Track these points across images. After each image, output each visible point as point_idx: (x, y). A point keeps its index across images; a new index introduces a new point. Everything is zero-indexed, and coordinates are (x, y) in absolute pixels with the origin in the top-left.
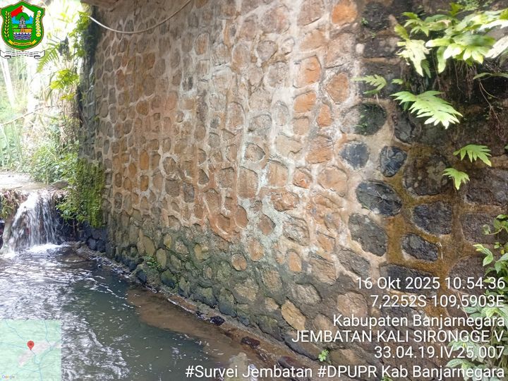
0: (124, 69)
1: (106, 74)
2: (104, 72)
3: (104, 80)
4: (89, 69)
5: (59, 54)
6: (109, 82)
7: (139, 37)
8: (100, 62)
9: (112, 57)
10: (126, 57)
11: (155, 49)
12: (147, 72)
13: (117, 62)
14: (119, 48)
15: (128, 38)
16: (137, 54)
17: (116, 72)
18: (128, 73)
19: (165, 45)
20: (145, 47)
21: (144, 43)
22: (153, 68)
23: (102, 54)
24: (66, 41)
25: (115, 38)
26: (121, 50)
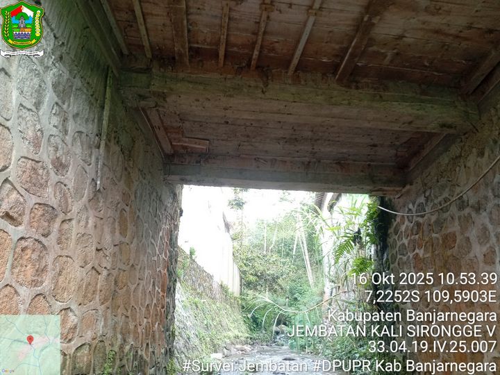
0: (421, 252)
1: (401, 258)
2: (399, 257)
3: (399, 264)
4: (383, 255)
5: (353, 244)
6: (405, 266)
7: (434, 218)
8: (393, 247)
9: (405, 241)
10: (422, 239)
11: (455, 228)
12: (449, 253)
13: (411, 245)
14: (412, 230)
15: (421, 220)
16: (434, 235)
17: (412, 255)
18: (425, 256)
19: (467, 221)
20: (442, 227)
21: (440, 224)
22: (456, 248)
23: (394, 239)
24: (359, 232)
25: (406, 222)
26: (414, 233)
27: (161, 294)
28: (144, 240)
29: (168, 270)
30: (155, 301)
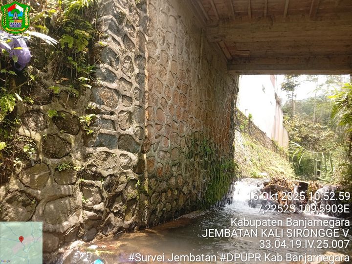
27: (227, 127)
28: (218, 101)
29: (230, 117)
30: (223, 129)
